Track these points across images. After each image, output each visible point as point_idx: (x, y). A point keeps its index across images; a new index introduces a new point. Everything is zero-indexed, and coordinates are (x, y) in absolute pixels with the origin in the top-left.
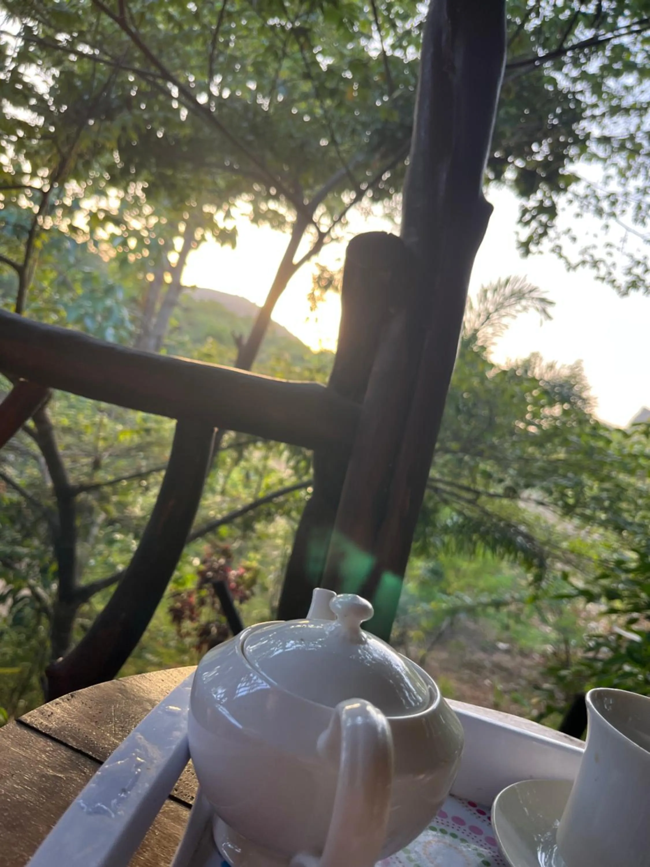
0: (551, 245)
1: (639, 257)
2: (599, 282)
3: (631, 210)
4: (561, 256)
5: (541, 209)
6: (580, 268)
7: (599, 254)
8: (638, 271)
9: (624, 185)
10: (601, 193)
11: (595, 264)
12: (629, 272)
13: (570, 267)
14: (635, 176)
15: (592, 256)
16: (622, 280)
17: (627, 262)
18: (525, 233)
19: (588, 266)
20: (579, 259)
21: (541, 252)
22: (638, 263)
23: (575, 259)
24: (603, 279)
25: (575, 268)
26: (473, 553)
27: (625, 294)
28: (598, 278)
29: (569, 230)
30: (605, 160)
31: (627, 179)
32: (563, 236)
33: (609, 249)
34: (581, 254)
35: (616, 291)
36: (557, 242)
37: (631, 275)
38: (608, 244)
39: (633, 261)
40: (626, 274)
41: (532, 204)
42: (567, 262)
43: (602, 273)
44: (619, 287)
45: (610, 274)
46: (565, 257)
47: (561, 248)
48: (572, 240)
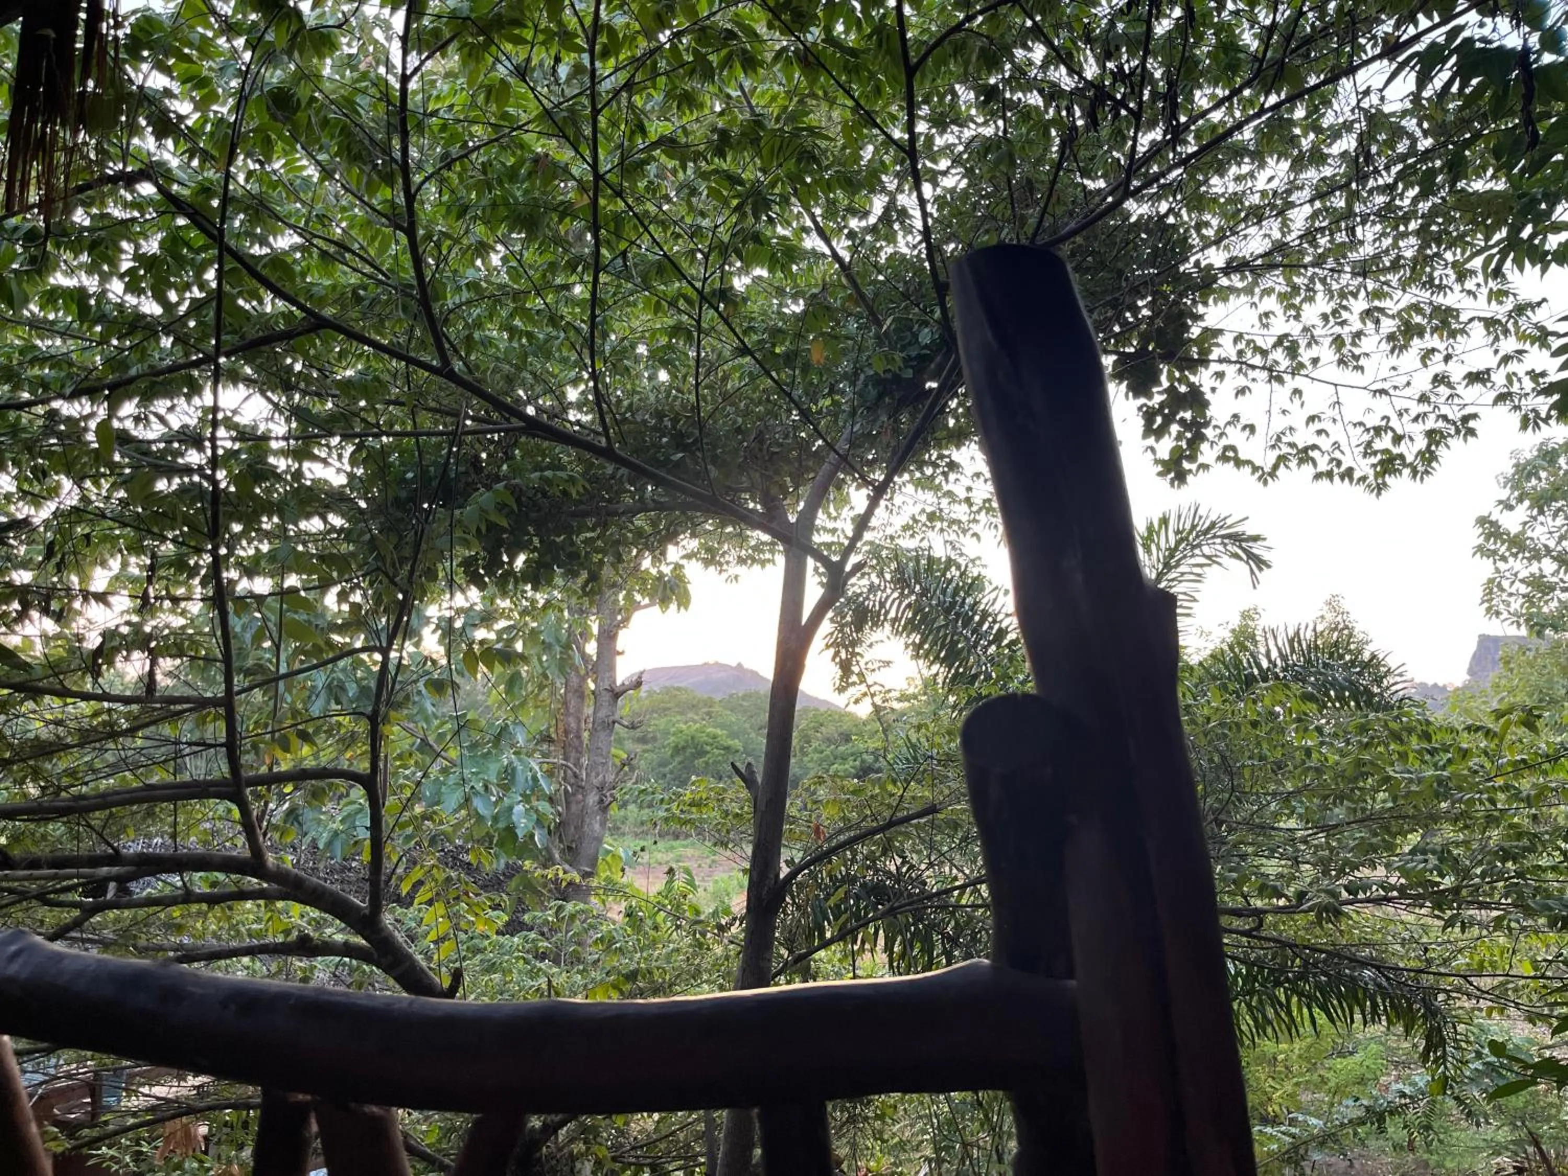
0: (1218, 450)
1: (1373, 421)
2: (1325, 482)
3: (1327, 353)
4: (1239, 463)
5: (1176, 401)
6: (1281, 472)
7: (1305, 437)
8: (1384, 442)
9: (1297, 317)
10: (1266, 343)
11: (1304, 455)
12: (1369, 450)
13: (1266, 476)
14: (1310, 299)
15: (1292, 445)
16: (1364, 467)
17: (1359, 436)
18: (1165, 446)
19: (1293, 464)
20: (1272, 456)
21: (1204, 467)
22: (1378, 431)
23: (1267, 460)
24: (1329, 475)
25: (1273, 474)
26: (1292, 1026)
27: (1380, 488)
28: (1318, 476)
29: (1236, 417)
30: (1249, 291)
31: (1298, 309)
32: (1229, 430)
33: (1317, 426)
34: (1273, 447)
35: (1362, 487)
36: (1224, 442)
37: (1375, 453)
38: (1312, 419)
39: (1368, 430)
40: (1365, 455)
41: (1158, 399)
42: (1255, 469)
43: (1323, 466)
44: (1363, 479)
45: (1339, 463)
46: (1249, 462)
47: (1233, 448)
48: (1247, 431)
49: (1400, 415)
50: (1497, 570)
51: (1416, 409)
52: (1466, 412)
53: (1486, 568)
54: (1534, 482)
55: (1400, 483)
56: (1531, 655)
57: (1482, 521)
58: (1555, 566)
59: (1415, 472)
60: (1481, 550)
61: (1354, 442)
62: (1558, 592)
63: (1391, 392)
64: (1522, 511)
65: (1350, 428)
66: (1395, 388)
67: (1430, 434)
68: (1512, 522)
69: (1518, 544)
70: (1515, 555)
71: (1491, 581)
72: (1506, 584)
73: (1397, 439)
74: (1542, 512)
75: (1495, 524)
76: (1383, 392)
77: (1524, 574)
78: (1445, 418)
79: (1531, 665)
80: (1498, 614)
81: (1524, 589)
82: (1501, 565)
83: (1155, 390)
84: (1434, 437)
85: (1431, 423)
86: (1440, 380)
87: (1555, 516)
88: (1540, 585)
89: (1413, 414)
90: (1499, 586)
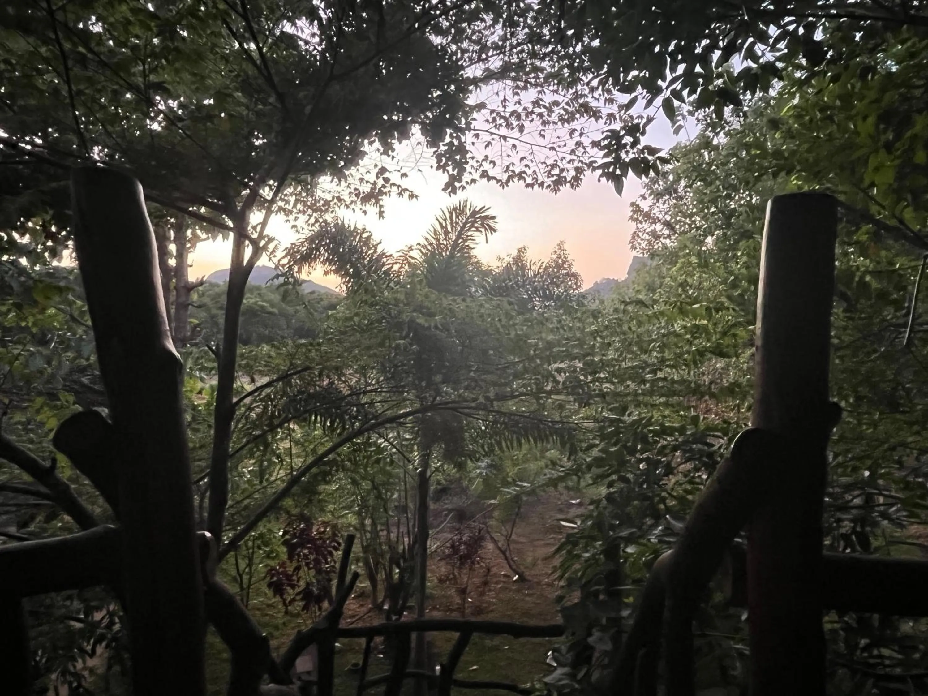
1: (550, 162)
2: (530, 188)
4: (490, 178)
5: (452, 149)
6: (511, 183)
8: (556, 171)
11: (521, 176)
12: (550, 175)
13: (504, 184)
15: (514, 171)
16: (549, 181)
17: (544, 169)
22: (552, 166)
23: (505, 177)
24: (532, 185)
25: (506, 184)
27: (556, 191)
28: (526, 186)
29: (487, 157)
32: (484, 163)
33: (525, 162)
34: (505, 172)
35: (549, 190)
36: (482, 169)
37: (553, 176)
38: (522, 159)
39: (547, 166)
40: (548, 177)
41: (443, 148)
42: (498, 181)
43: (529, 180)
44: (549, 186)
45: (537, 180)
46: (494, 178)
47: (486, 171)
48: (492, 165)
49: (562, 160)
50: (638, 228)
51: (569, 157)
52: (592, 159)
53: (633, 226)
54: (657, 186)
55: (565, 189)
56: (648, 268)
57: (633, 204)
58: (661, 227)
59: (572, 185)
60: (631, 218)
61: (542, 171)
62: (661, 239)
63: (557, 149)
64: (650, 201)
65: (540, 165)
66: (559, 147)
67: (577, 169)
68: (645, 205)
69: (647, 216)
70: (646, 221)
71: (635, 233)
72: (640, 234)
73: (562, 170)
74: (658, 201)
75: (638, 206)
76: (553, 149)
77: (649, 230)
78: (582, 161)
79: (648, 272)
80: (636, 248)
81: (648, 237)
82: (640, 226)
83: (441, 144)
84: (579, 170)
85: (576, 164)
86: (579, 144)
87: (664, 204)
88: (655, 236)
89: (568, 160)
90: (638, 235)
